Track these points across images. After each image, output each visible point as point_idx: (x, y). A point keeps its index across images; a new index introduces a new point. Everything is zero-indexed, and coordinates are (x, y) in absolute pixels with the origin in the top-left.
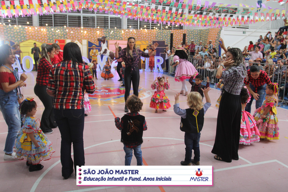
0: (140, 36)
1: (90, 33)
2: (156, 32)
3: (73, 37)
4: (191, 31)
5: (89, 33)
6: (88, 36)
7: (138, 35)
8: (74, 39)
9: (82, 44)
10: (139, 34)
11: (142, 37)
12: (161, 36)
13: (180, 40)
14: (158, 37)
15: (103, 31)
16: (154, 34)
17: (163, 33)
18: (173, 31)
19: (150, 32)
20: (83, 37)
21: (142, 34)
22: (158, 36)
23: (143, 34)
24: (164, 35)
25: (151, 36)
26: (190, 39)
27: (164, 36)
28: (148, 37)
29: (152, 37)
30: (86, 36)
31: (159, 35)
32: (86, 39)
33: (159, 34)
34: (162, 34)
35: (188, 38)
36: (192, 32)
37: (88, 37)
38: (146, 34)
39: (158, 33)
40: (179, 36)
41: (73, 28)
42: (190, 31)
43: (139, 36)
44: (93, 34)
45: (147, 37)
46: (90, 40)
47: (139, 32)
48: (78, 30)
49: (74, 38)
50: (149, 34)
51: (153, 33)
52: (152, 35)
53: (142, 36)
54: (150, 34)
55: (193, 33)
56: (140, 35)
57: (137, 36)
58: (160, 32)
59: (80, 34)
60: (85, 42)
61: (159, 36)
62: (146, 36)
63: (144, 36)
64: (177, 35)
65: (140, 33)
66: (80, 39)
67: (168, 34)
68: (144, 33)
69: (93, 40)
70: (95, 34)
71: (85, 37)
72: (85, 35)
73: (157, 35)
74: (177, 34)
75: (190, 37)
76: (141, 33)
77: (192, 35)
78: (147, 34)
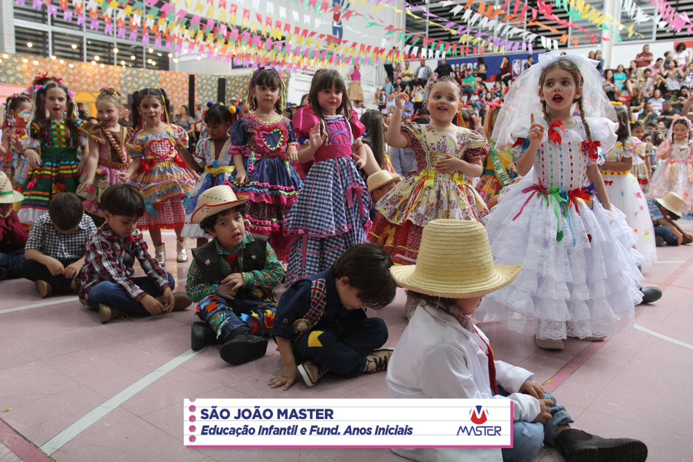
2: (120, 72)
4: (205, 79)
7: (72, 78)
11: (82, 84)
13: (182, 98)
16: (115, 79)
17: (138, 77)
18: (163, 75)
19: (106, 73)
21: (82, 73)
22: (126, 84)
23: (85, 74)
24: (141, 82)
25: (106, 82)
26: (204, 97)
31: (129, 81)
33: (130, 78)
34: (136, 79)
35: (202, 94)
36: (208, 80)
38: (95, 75)
39: (127, 76)
40: (179, 89)
42: (203, 77)
43: (75, 81)
50: (101, 76)
51: (112, 75)
54: (104, 78)
55: (210, 82)
56: (77, 77)
58: (130, 75)
61: (129, 85)
62: (93, 83)
63: (90, 81)
64: (173, 85)
67: (152, 81)
68: (89, 74)
73: (123, 82)
74: (175, 82)
75: (205, 94)
77: (209, 88)
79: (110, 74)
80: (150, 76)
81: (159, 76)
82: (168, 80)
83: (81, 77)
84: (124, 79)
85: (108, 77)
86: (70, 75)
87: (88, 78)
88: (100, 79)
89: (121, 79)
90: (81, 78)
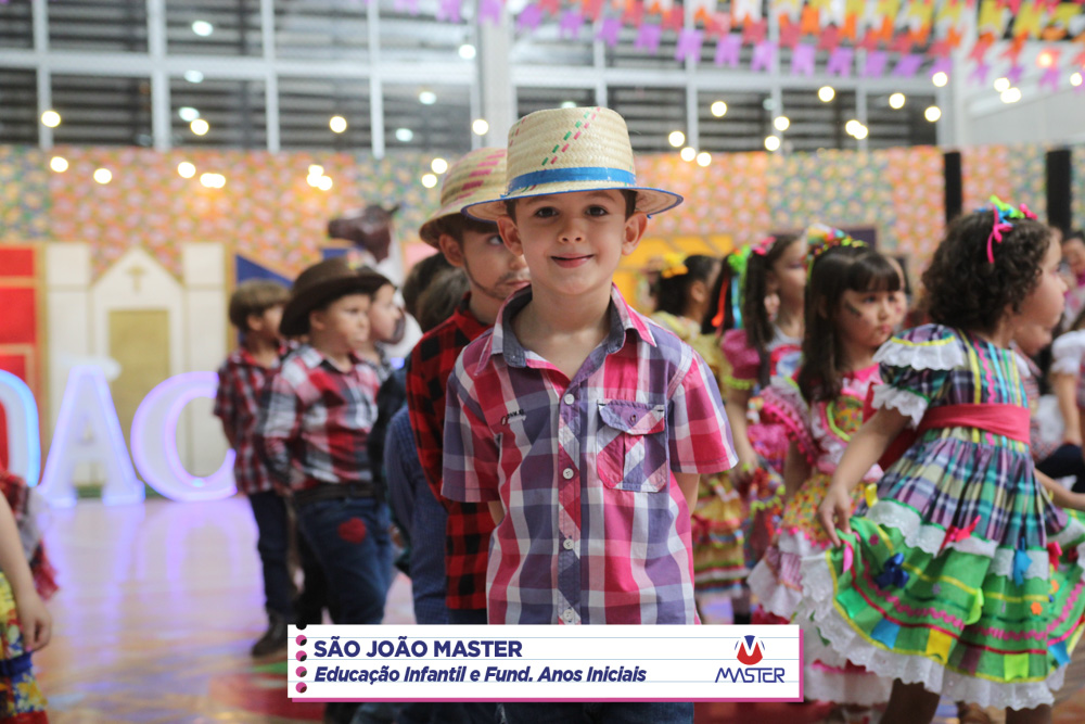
1: (249, 195)
3: (104, 227)
5: (239, 188)
6: (229, 215)
8: (114, 243)
9: (178, 277)
12: (813, 204)
14: (792, 214)
15: (350, 173)
20: (184, 224)
24: (830, 192)
27: (836, 199)
29: (744, 216)
30: (212, 216)
32: (209, 237)
33: (796, 186)
37: (226, 225)
41: (102, 152)
44: (267, 196)
46: (247, 251)
48: (146, 166)
49: (115, 234)
58: (800, 175)
59: (160, 198)
60: (208, 266)
66: (158, 238)
69: (275, 246)
70: (288, 198)
71: (206, 228)
72: (202, 206)
81: (884, 168)
82: (914, 176)
84: (782, 188)
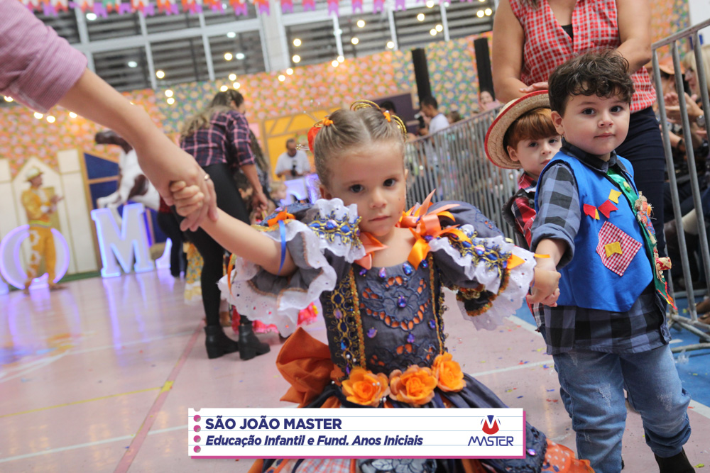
0: (325, 94)
2: (393, 61)
7: (314, 91)
10: (318, 86)
16: (385, 74)
19: (369, 68)
23: (335, 79)
28: (361, 90)
43: (319, 95)
45: (356, 90)
47: (314, 76)
51: (380, 69)
52: (377, 81)
53: (332, 92)
56: (322, 89)
57: (308, 94)
62: (349, 90)
63: (343, 88)
65: (318, 79)
68: (341, 78)
76: (324, 80)
78: (355, 79)
79: (375, 69)
80: (449, 53)
83: (328, 85)
85: (374, 75)
86: (310, 87)
87: (340, 84)
88: (359, 82)
89: (397, 71)
90: (329, 88)
